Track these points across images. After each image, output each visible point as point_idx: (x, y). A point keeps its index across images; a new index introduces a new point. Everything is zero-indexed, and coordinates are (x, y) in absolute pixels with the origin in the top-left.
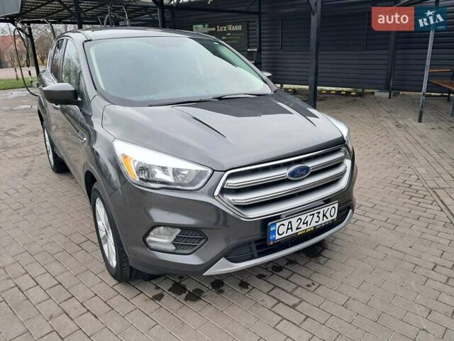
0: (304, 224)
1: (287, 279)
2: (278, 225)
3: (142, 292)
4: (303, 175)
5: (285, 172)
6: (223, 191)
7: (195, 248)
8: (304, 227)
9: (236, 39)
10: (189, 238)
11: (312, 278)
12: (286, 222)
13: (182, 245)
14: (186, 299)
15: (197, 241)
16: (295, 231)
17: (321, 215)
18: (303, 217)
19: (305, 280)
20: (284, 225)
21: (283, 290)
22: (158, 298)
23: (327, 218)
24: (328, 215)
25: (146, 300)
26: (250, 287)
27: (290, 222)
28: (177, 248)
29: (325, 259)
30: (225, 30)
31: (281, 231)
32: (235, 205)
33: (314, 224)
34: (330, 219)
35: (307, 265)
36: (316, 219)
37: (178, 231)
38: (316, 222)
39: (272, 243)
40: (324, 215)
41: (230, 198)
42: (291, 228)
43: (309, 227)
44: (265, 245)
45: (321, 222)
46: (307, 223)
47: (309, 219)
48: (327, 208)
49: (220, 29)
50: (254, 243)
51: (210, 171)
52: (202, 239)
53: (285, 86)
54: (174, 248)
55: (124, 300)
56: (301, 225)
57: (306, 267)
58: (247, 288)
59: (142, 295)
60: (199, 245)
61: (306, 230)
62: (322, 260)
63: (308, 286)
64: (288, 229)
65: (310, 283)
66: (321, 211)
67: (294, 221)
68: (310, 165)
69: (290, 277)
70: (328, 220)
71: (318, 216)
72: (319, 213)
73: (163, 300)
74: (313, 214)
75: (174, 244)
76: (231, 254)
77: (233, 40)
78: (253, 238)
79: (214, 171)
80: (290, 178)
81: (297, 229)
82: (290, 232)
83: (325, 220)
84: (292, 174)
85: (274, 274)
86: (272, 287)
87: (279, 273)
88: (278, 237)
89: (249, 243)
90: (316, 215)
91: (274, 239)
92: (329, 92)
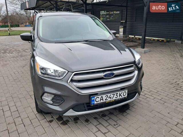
0: (109, 98)
1: (106, 121)
2: (95, 97)
3: (46, 118)
4: (110, 76)
5: (102, 75)
6: (72, 81)
7: (60, 103)
8: (109, 99)
9: (117, 17)
10: (57, 99)
11: (118, 122)
12: (100, 97)
13: (55, 102)
14: (61, 124)
15: (61, 101)
16: (104, 101)
17: (118, 95)
18: (109, 95)
19: (114, 122)
20: (99, 98)
21: (103, 125)
22: (51, 121)
23: (122, 96)
24: (122, 95)
25: (46, 122)
26: (89, 122)
27: (102, 97)
28: (53, 103)
29: (126, 114)
30: (113, 13)
31: (97, 100)
32: (77, 87)
33: (114, 98)
34: (123, 97)
35: (117, 116)
36: (115, 96)
37: (53, 96)
38: (116, 98)
39: (92, 105)
40: (120, 95)
41: (75, 84)
42: (103, 99)
43: (112, 99)
44: (90, 106)
45: (118, 98)
46: (111, 98)
47: (112, 96)
48: (122, 92)
49: (111, 13)
50: (85, 104)
51: (67, 72)
52: (62, 100)
53: (136, 37)
54: (52, 102)
55: (38, 121)
57: (116, 116)
58: (88, 122)
59: (45, 119)
60: (61, 102)
61: (110, 101)
62: (125, 114)
63: (115, 125)
64: (101, 100)
65: (116, 124)
66: (118, 93)
67: (104, 97)
68: (115, 72)
69: (108, 120)
70: (122, 97)
71: (117, 95)
72: (117, 94)
73: (52, 123)
74: (114, 94)
75: (52, 101)
76: (75, 108)
77: (116, 17)
78: (85, 102)
79: (68, 72)
80: (104, 77)
81: (106, 100)
82: (102, 101)
83: (121, 97)
84: (105, 76)
85: (101, 117)
86: (99, 123)
87: (104, 118)
88: (95, 103)
89: (83, 104)
90: (115, 95)
91: (94, 104)
92: (154, 40)
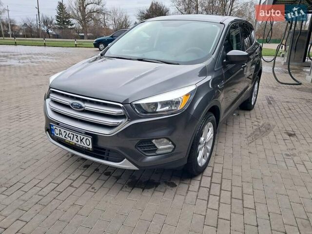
2: (54, 127)
5: (70, 102)
8: (69, 139)
12: (59, 129)
16: (63, 138)
17: (79, 139)
18: (68, 132)
20: (57, 129)
23: (84, 144)
24: (84, 141)
26: (85, 169)
31: (57, 132)
33: (74, 141)
34: (86, 146)
35: (117, 184)
38: (76, 142)
40: (81, 141)
42: (62, 134)
43: (71, 141)
45: (79, 143)
46: (70, 137)
56: (67, 136)
62: (129, 189)
64: (60, 133)
66: (79, 136)
67: (63, 131)
69: (101, 180)
71: (77, 138)
72: (77, 136)
74: (74, 135)
81: (65, 137)
82: (61, 136)
83: (82, 144)
85: (102, 174)
86: (88, 175)
90: (75, 137)
